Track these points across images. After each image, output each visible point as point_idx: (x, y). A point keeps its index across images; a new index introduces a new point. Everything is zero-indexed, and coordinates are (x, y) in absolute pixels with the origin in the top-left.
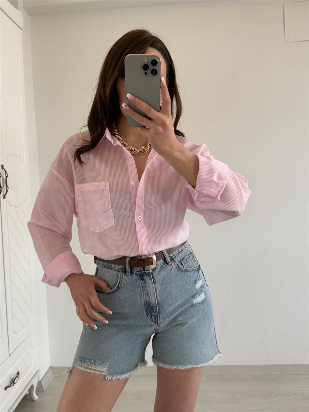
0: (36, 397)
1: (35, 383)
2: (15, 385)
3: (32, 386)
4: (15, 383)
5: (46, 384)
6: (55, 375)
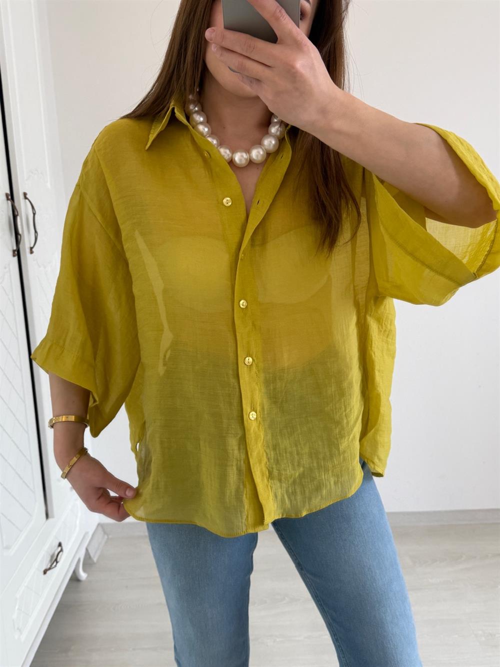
0: (83, 575)
1: (82, 554)
2: (58, 564)
3: (79, 560)
4: (58, 562)
5: (96, 552)
6: (108, 535)
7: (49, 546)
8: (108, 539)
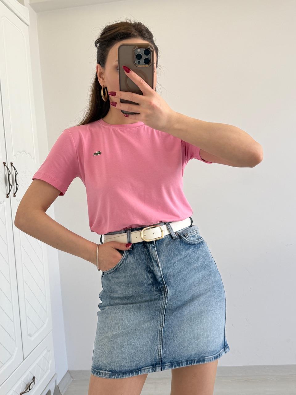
1: (52, 388)
4: (31, 389)
5: (64, 389)
7: (26, 378)
8: (73, 380)
